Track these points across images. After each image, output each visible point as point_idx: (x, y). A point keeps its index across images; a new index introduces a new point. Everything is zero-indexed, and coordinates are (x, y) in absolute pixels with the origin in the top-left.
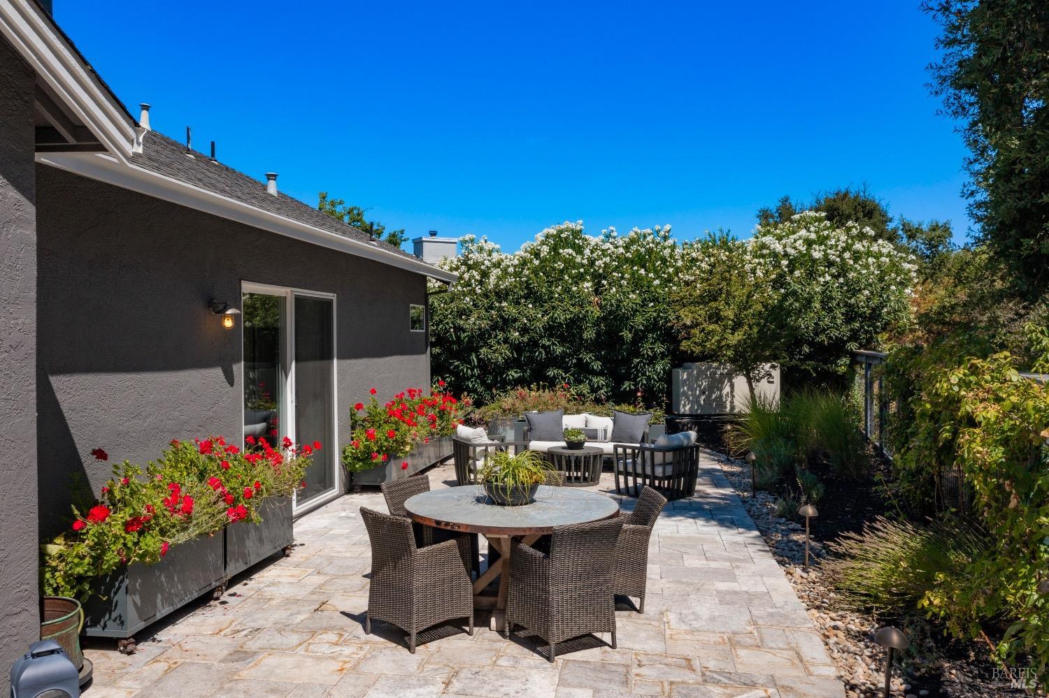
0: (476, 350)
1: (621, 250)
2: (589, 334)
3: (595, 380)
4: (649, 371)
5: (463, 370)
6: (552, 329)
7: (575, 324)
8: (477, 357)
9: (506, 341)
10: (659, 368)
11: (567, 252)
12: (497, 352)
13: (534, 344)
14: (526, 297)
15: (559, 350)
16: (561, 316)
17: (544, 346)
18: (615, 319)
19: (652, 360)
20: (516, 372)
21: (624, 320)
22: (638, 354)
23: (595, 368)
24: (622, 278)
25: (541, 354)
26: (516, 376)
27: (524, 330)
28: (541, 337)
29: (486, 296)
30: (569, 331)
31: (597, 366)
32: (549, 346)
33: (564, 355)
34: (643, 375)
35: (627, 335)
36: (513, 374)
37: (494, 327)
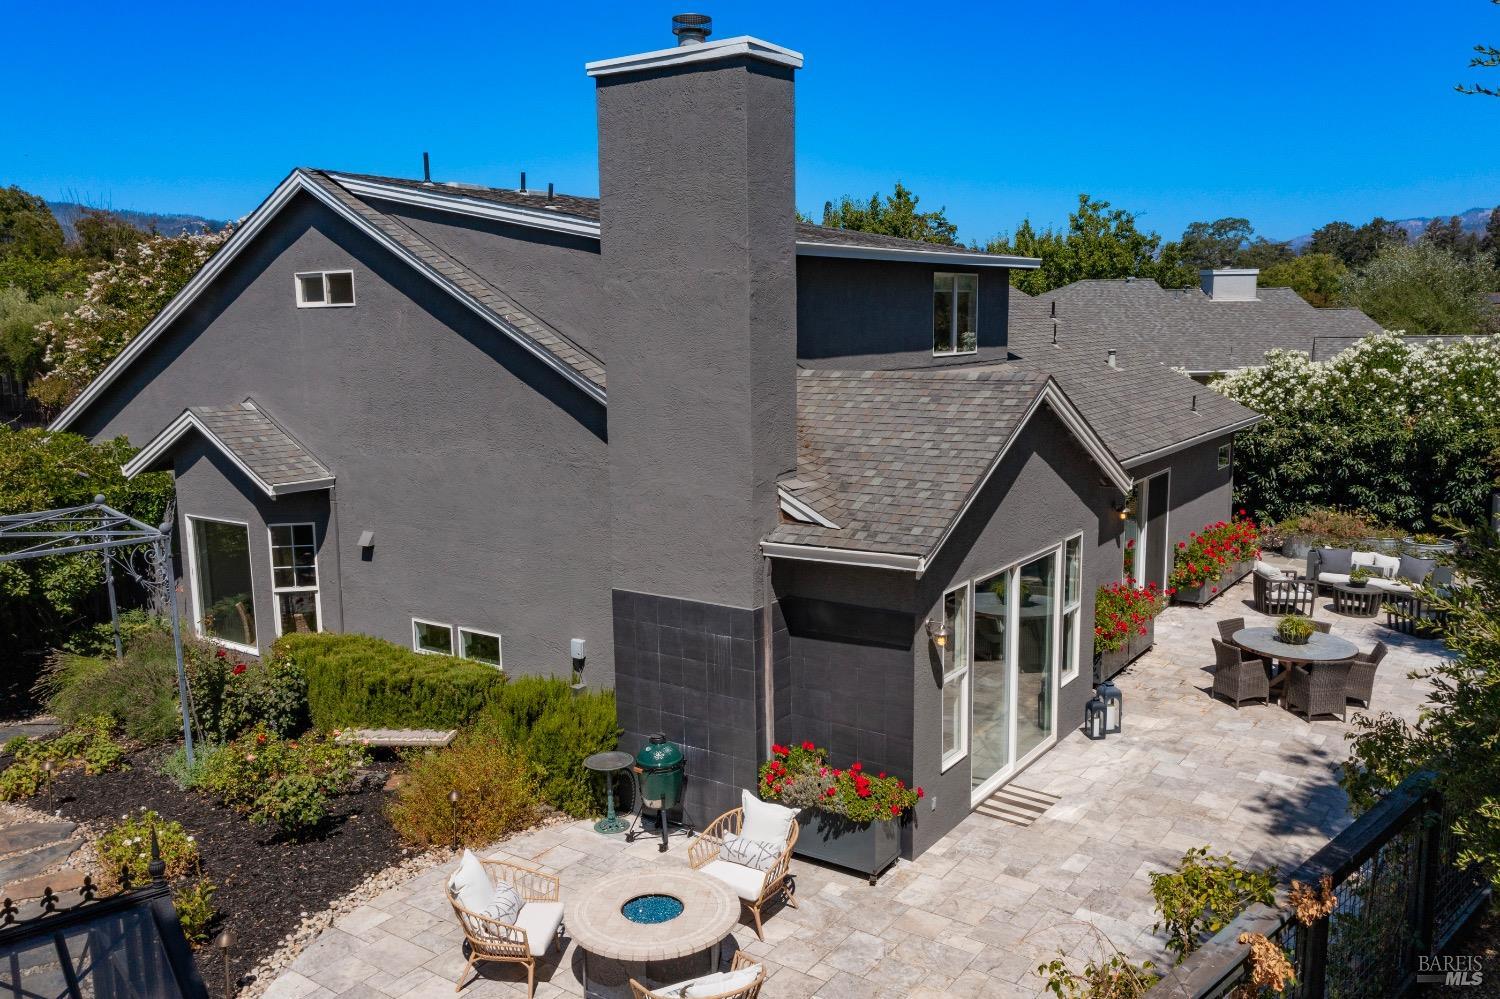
0: (1276, 466)
2: (1398, 457)
3: (1402, 500)
4: (1466, 495)
5: (1261, 483)
7: (1383, 447)
8: (1277, 471)
9: (1307, 458)
10: (1477, 492)
11: (1381, 372)
12: (1297, 468)
13: (1336, 463)
14: (1332, 416)
15: (1364, 468)
16: (1367, 438)
17: (1347, 465)
18: (1429, 441)
19: (1470, 483)
20: (1317, 488)
21: (1440, 444)
22: (1454, 478)
23: (1403, 488)
24: (1440, 402)
25: (1343, 472)
26: (1316, 491)
27: (1327, 449)
28: (1346, 456)
30: (1379, 453)
31: (1405, 486)
32: (1353, 465)
33: (1369, 474)
34: (1457, 498)
35: (1441, 459)
36: (1313, 489)
37: (1295, 445)
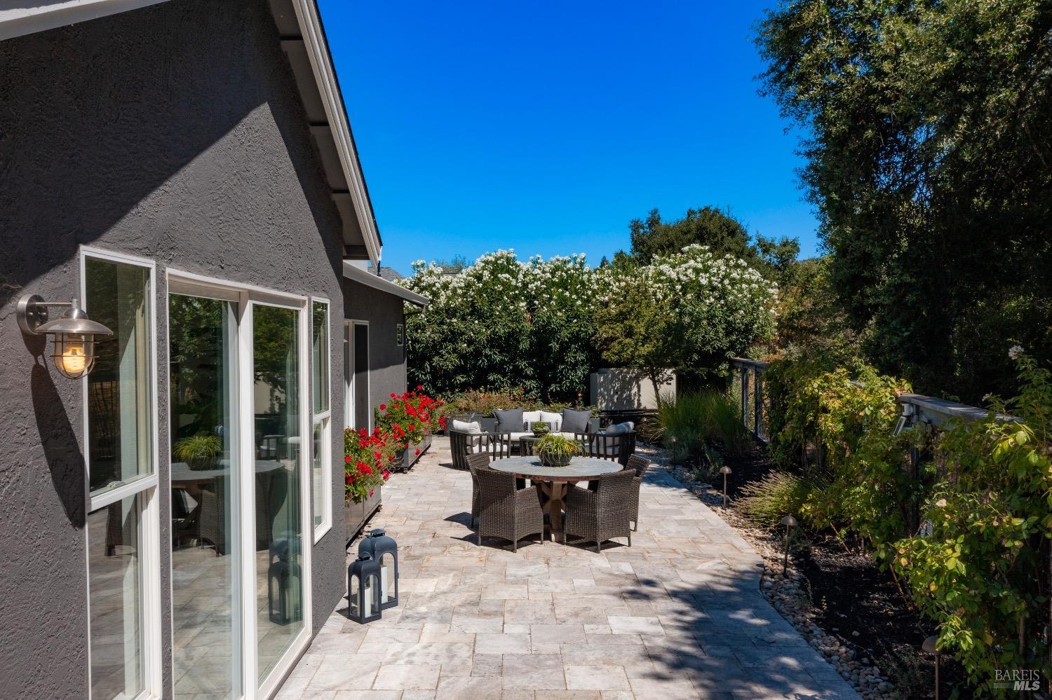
0: (430, 359)
1: (549, 275)
2: (524, 345)
3: (528, 383)
4: (571, 375)
5: (418, 376)
6: (493, 342)
7: (513, 337)
8: (430, 365)
9: (455, 350)
10: (579, 373)
11: (504, 276)
12: (448, 361)
13: (477, 354)
14: (471, 314)
15: (498, 358)
16: (501, 331)
17: (486, 356)
18: (544, 332)
19: (574, 366)
20: (462, 377)
21: (554, 332)
22: (563, 362)
23: (528, 373)
24: (551, 299)
25: (483, 362)
26: (463, 380)
27: (470, 342)
28: (485, 348)
29: (437, 312)
30: (507, 343)
31: (530, 371)
32: (490, 355)
33: (502, 362)
34: (566, 379)
35: (555, 346)
36: (460, 379)
37: (444, 340)
